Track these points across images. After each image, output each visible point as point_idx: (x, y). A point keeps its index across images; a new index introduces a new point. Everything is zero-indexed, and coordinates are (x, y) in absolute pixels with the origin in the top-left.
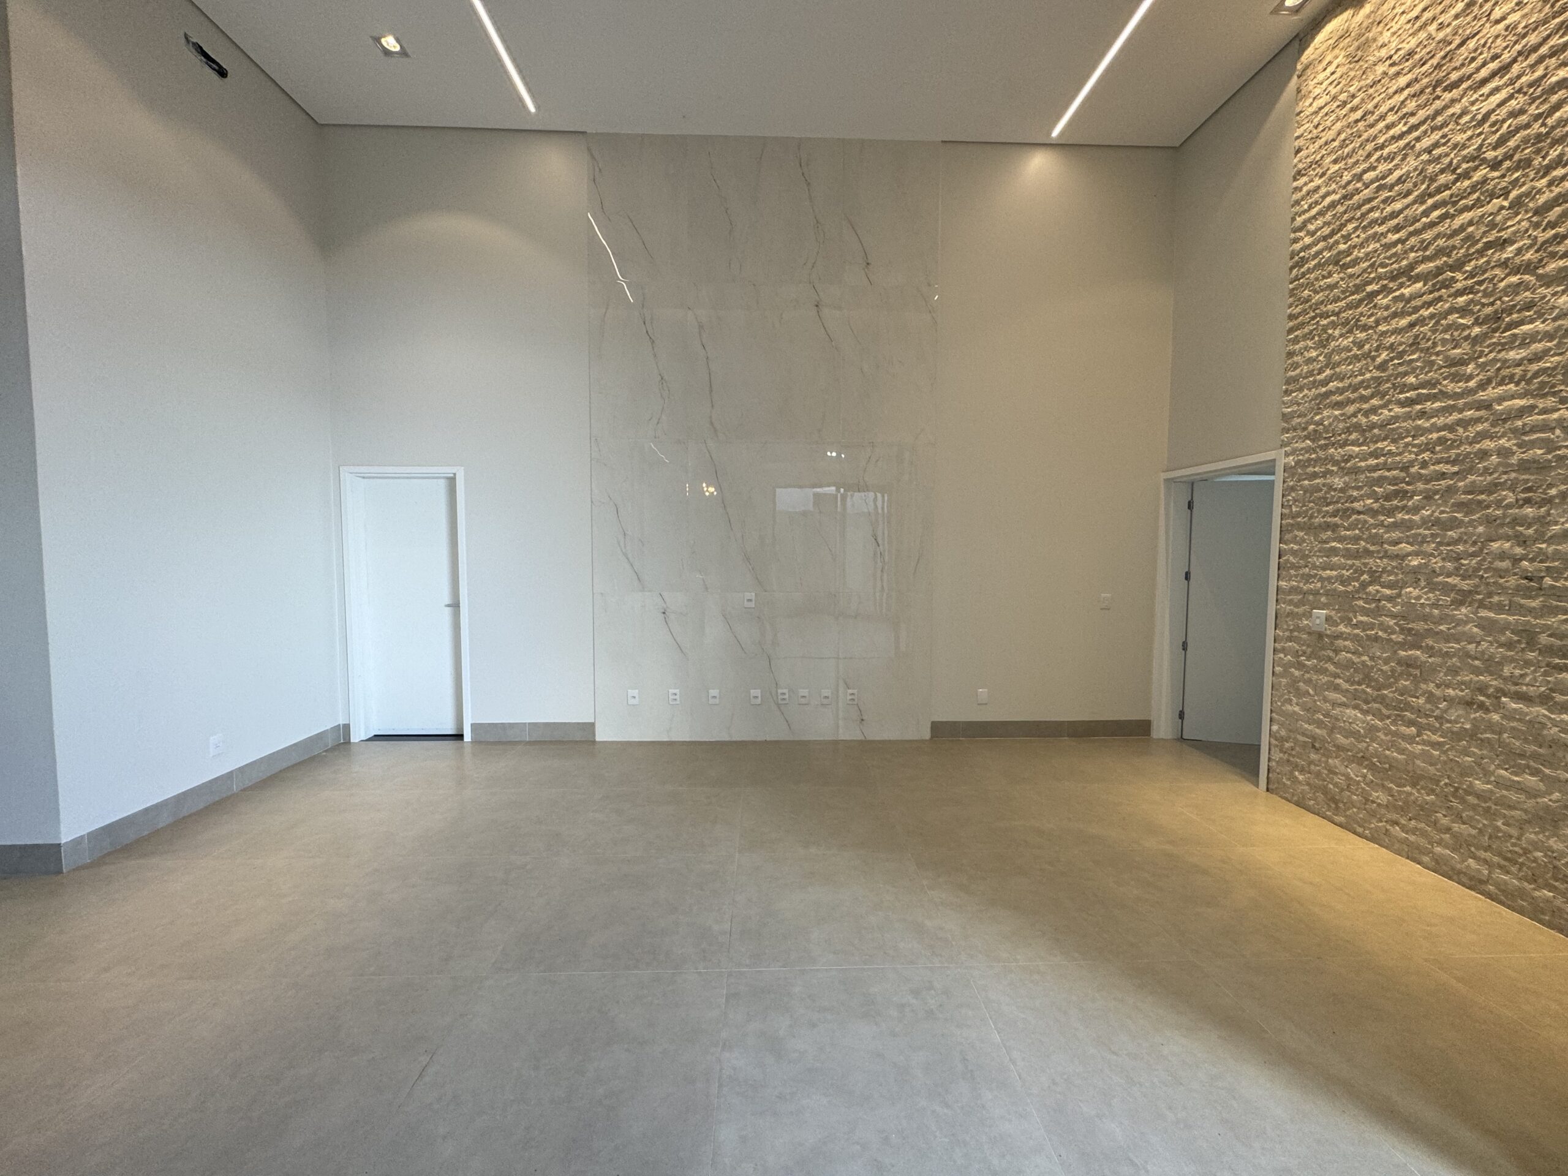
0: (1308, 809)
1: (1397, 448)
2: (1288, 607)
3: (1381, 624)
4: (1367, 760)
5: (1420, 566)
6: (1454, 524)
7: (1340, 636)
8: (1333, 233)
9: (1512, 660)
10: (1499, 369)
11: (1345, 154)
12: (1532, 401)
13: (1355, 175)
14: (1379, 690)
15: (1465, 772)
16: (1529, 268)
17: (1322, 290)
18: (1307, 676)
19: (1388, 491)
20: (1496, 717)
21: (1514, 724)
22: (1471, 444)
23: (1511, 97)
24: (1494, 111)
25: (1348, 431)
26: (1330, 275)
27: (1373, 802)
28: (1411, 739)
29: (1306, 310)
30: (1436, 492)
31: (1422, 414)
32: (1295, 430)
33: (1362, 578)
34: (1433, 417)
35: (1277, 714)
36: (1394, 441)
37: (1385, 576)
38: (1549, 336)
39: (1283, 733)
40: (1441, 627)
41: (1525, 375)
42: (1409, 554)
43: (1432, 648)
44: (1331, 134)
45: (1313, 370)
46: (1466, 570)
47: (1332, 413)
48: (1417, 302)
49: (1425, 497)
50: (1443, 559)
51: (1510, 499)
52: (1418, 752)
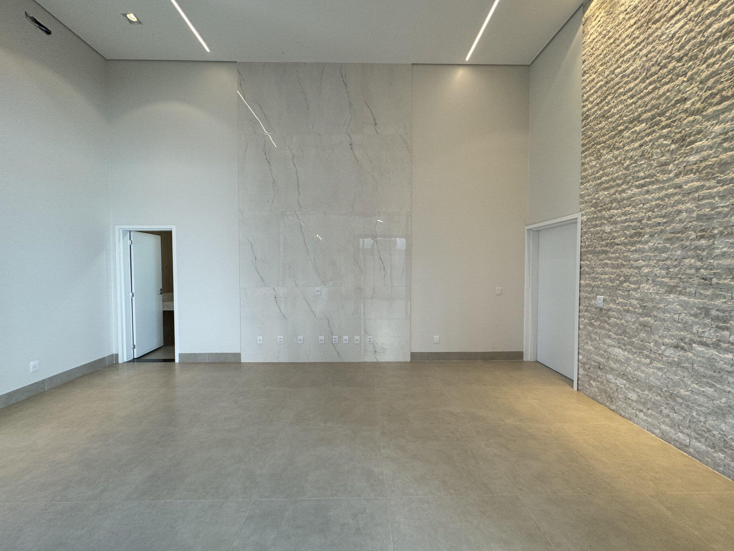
0: (598, 401)
1: (636, 210)
2: (586, 294)
3: (630, 303)
4: (625, 376)
5: (649, 273)
6: (664, 250)
7: (610, 310)
8: (602, 101)
9: (697, 323)
10: (685, 167)
11: (606, 61)
12: (702, 183)
13: (611, 71)
14: (631, 338)
15: (676, 384)
16: (698, 112)
17: (597, 131)
18: (595, 330)
19: (632, 233)
20: (690, 355)
21: (700, 359)
22: (672, 207)
23: (686, 23)
24: (677, 31)
25: (611, 202)
26: (601, 122)
27: (629, 399)
28: (647, 365)
29: (590, 141)
30: (656, 233)
31: (648, 192)
32: (586, 202)
33: (621, 279)
34: (652, 193)
35: (582, 350)
36: (634, 207)
37: (631, 278)
38: (710, 148)
39: (585, 360)
40: (660, 305)
41: (699, 169)
42: (643, 266)
43: (656, 316)
44: (599, 52)
45: (594, 171)
46: (672, 275)
47: (604, 193)
48: (643, 134)
49: (650, 236)
50: (660, 269)
51: (693, 236)
52: (651, 373)
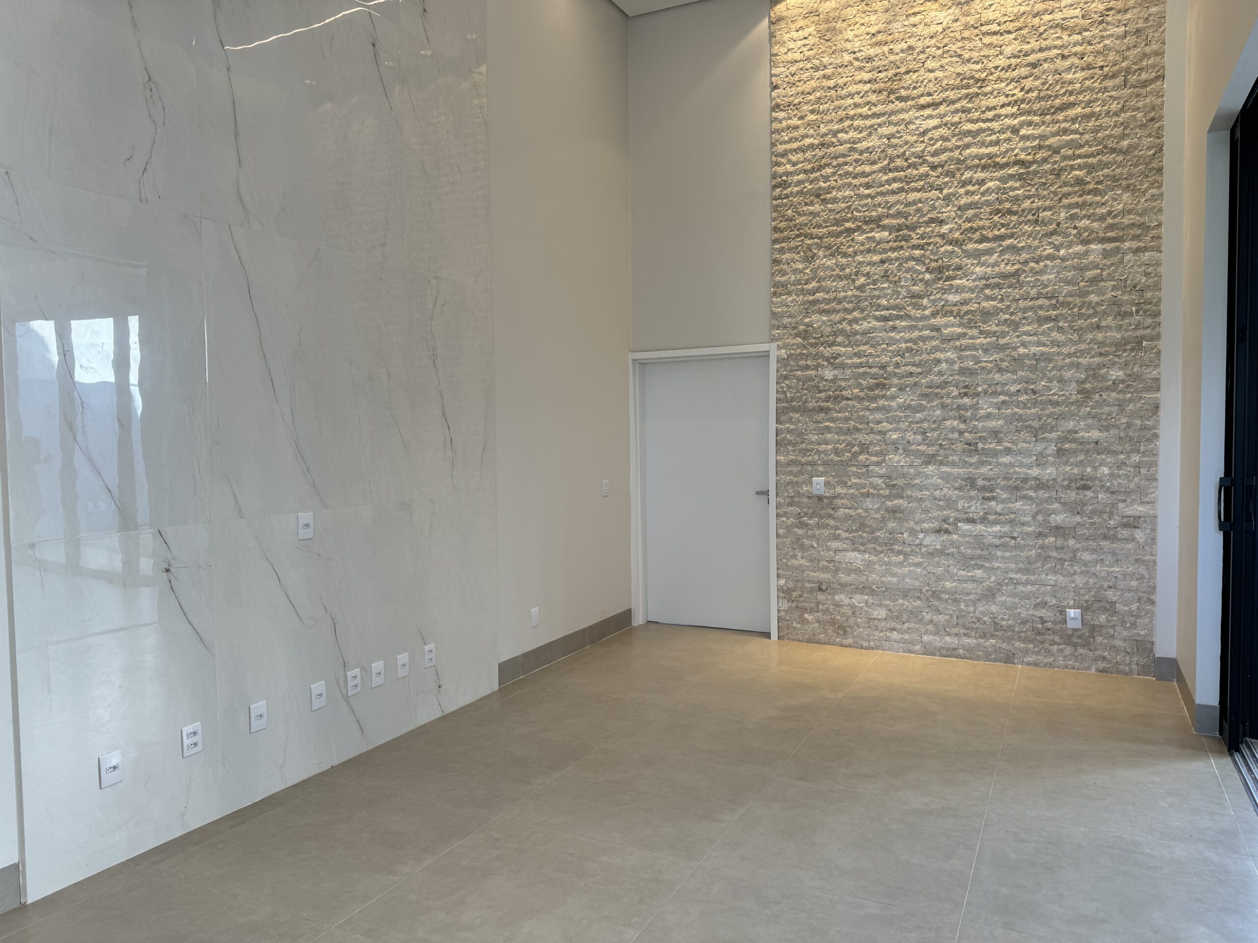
1: (876, 352)
2: (788, 478)
3: (871, 483)
4: (867, 588)
5: (898, 439)
6: (920, 409)
7: (836, 497)
8: (813, 170)
9: (962, 498)
10: (943, 306)
11: (821, 109)
12: (964, 330)
13: (831, 130)
14: (873, 533)
15: (939, 578)
16: (957, 243)
17: (805, 215)
18: (810, 533)
19: (871, 384)
20: (955, 537)
21: (967, 539)
22: (928, 354)
25: (835, 334)
27: (875, 619)
28: (901, 564)
29: (791, 227)
30: (907, 386)
31: (894, 328)
32: (785, 327)
33: (853, 450)
34: (900, 332)
36: (872, 346)
37: (871, 447)
38: (972, 290)
39: (791, 585)
40: (916, 481)
41: (960, 313)
42: (890, 430)
43: (911, 497)
44: (807, 87)
45: (801, 280)
46: (931, 441)
47: (821, 319)
49: (899, 389)
50: (915, 433)
51: (955, 393)
52: (906, 573)
